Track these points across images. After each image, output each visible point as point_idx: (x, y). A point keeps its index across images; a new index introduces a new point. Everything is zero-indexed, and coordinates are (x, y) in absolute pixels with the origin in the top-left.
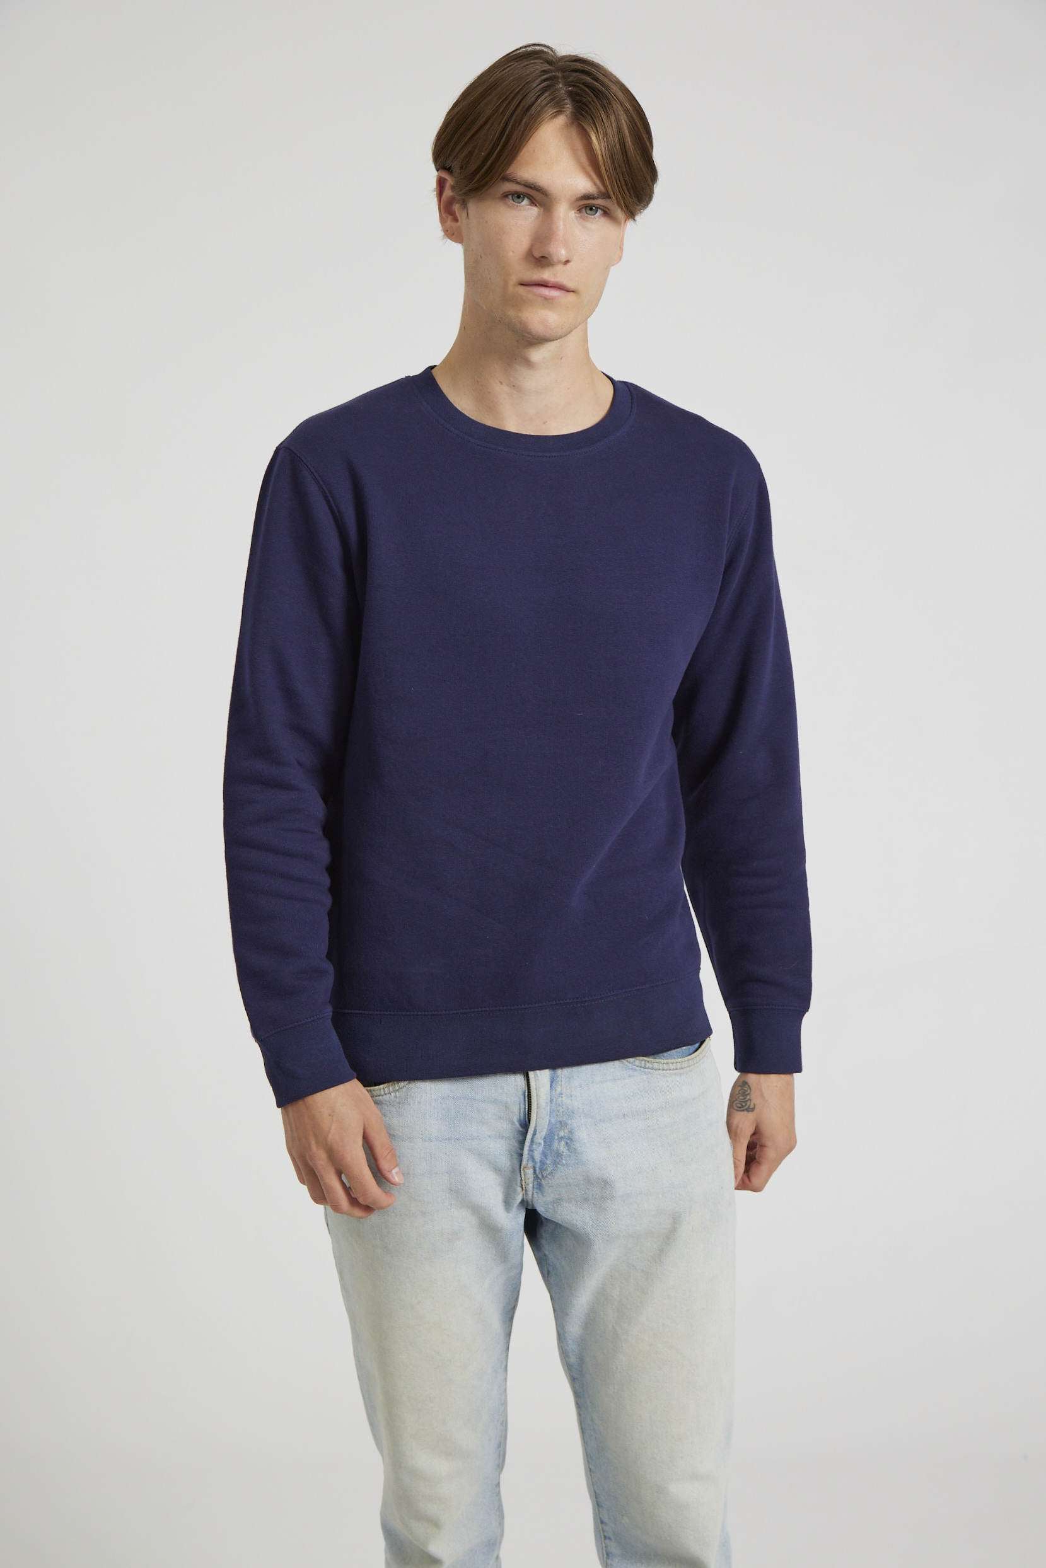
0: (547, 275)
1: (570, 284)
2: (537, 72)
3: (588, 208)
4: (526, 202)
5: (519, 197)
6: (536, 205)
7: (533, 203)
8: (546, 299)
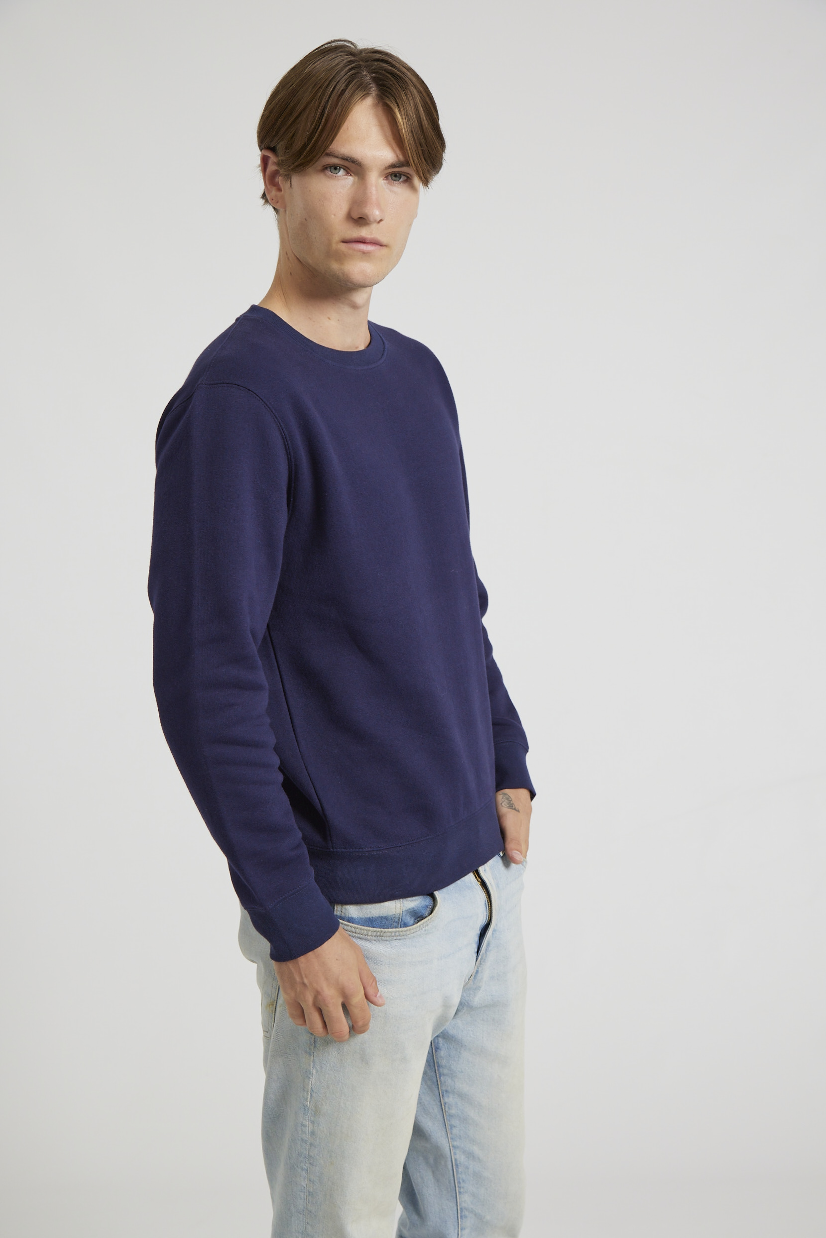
0: (364, 232)
1: (384, 240)
2: (345, 62)
3: (393, 175)
4: (342, 172)
5: (336, 169)
6: (351, 175)
7: (349, 173)
8: (364, 253)
